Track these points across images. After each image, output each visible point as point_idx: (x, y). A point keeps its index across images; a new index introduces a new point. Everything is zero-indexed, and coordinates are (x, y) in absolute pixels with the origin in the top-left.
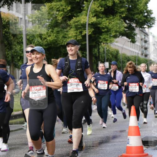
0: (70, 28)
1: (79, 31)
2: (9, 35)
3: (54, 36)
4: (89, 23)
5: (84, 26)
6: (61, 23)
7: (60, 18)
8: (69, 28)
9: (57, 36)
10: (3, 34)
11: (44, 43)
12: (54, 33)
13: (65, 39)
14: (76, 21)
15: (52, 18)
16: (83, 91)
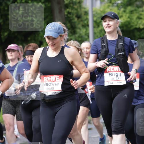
2: (72, 17)
3: (127, 17)
9: (130, 17)
10: (65, 15)
12: (127, 14)
16: (126, 84)
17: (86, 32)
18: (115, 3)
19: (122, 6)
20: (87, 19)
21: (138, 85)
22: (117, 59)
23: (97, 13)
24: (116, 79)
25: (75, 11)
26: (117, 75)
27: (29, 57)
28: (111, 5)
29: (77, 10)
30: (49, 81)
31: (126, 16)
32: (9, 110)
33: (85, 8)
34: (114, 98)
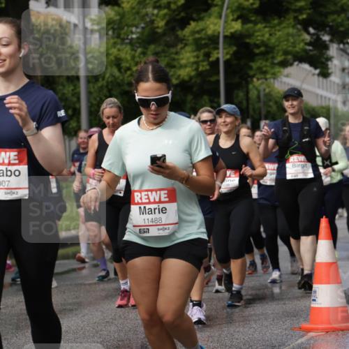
0: (183, 45)
1: (202, 51)
4: (226, 34)
5: (214, 40)
6: (164, 34)
7: (161, 24)
8: (180, 46)
11: (126, 78)
13: (173, 70)
14: (198, 29)
15: (144, 24)
16: (313, 177)
18: (127, 39)
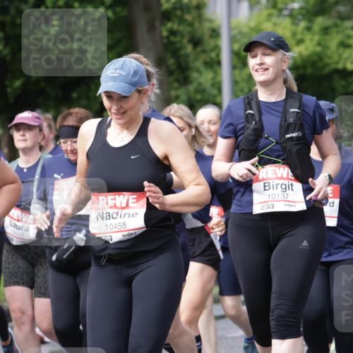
2: (181, 42)
3: (315, 42)
9: (322, 43)
10: (162, 37)
12: (314, 34)
16: (305, 208)
17: (213, 79)
18: (286, 9)
19: (303, 15)
20: (217, 48)
21: (336, 215)
22: (284, 149)
23: (240, 33)
24: (281, 196)
25: (188, 29)
26: (284, 187)
27: (69, 143)
28: (275, 12)
29: (191, 25)
30: (111, 207)
31: (311, 40)
32: (19, 275)
33: (211, 21)
34: (276, 246)
